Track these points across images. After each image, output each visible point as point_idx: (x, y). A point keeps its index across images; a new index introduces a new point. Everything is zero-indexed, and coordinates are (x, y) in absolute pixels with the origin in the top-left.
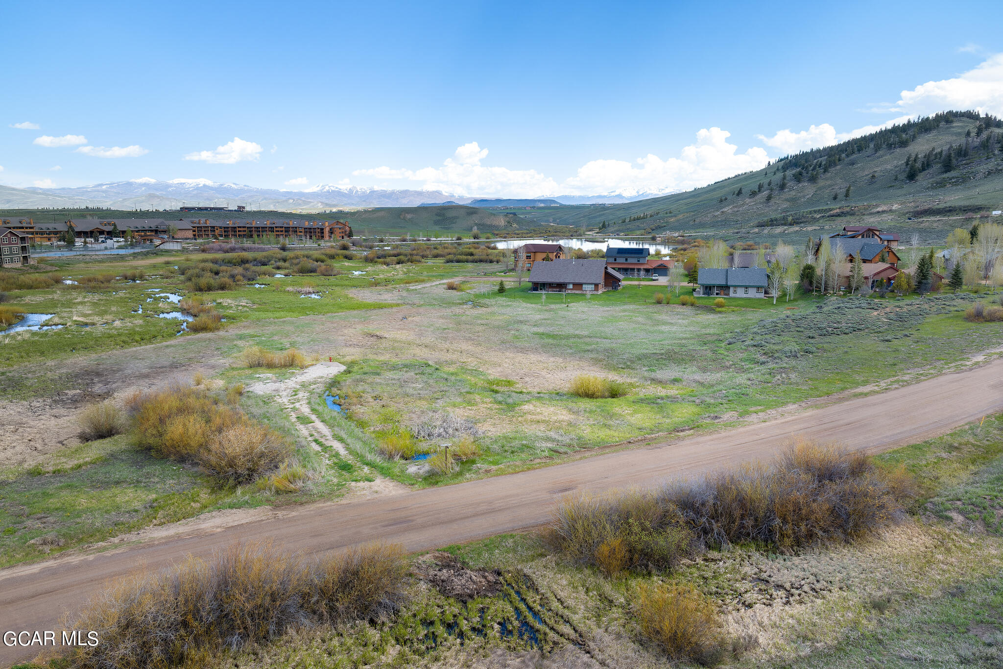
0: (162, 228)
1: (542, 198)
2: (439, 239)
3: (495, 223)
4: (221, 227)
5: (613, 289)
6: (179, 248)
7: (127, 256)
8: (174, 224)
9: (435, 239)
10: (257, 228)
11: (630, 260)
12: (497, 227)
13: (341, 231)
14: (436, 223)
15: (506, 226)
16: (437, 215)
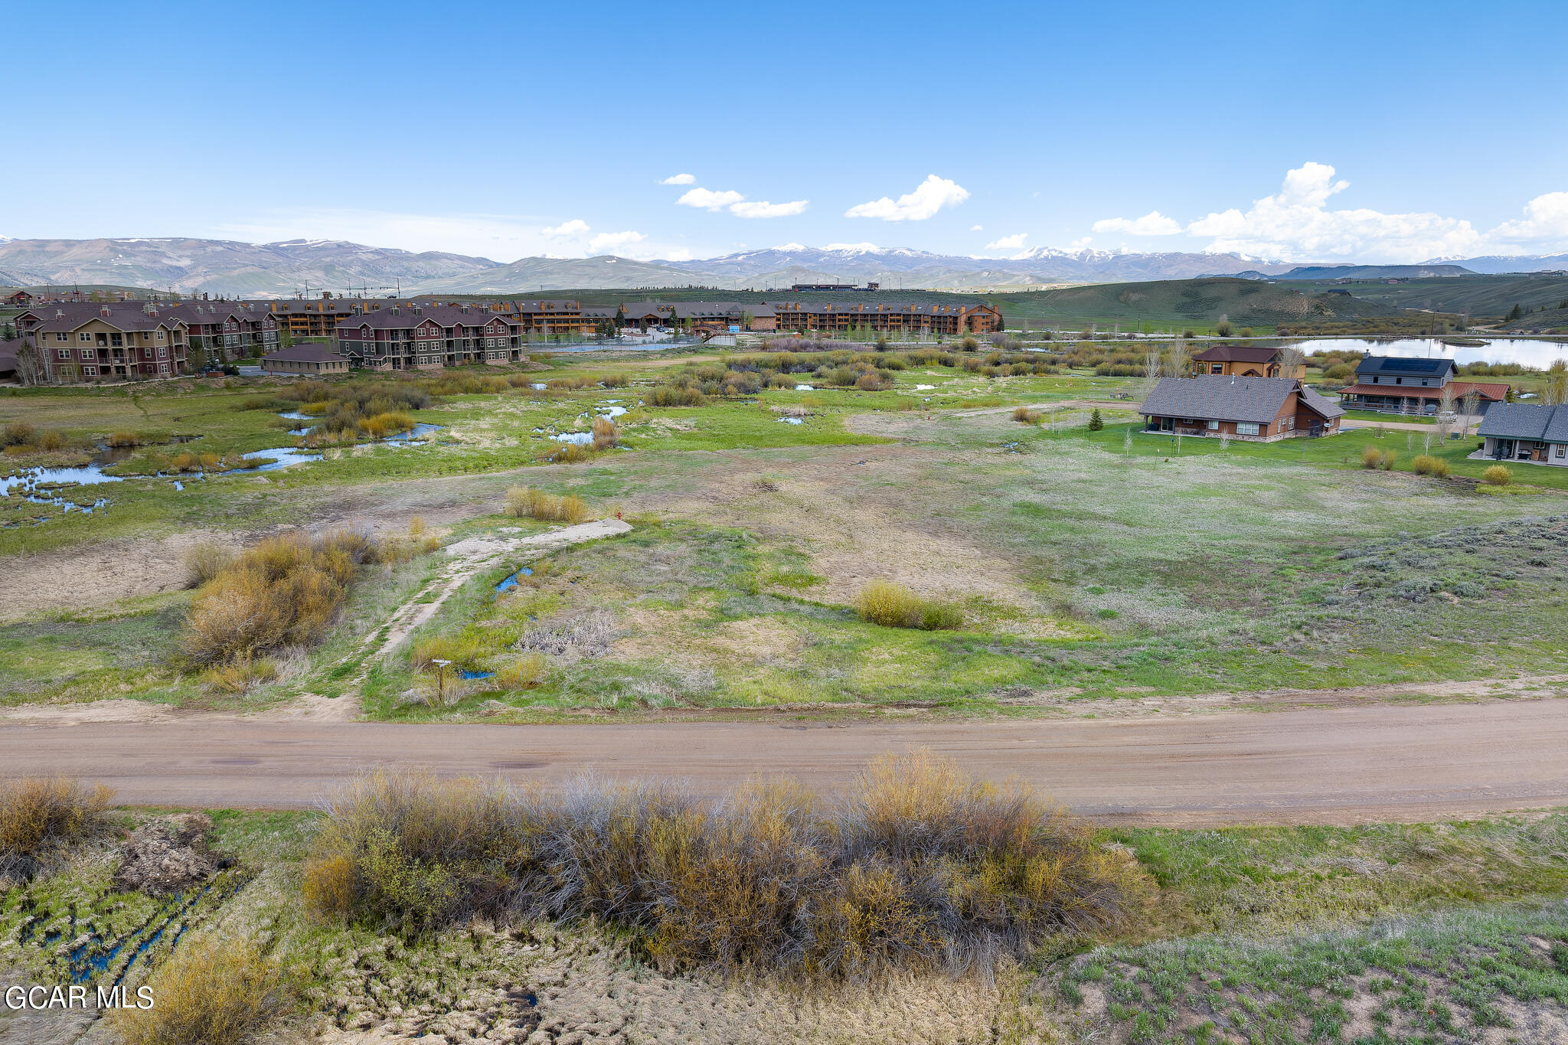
0: (735, 315)
1: (1437, 263)
2: (1150, 335)
3: (1291, 308)
4: (815, 315)
5: (1311, 434)
6: (733, 344)
7: (654, 353)
8: (750, 310)
9: (1143, 335)
10: (865, 315)
11: (1406, 382)
12: (1292, 317)
13: (984, 320)
14: (1180, 308)
15: (1310, 315)
16: (1184, 294)
